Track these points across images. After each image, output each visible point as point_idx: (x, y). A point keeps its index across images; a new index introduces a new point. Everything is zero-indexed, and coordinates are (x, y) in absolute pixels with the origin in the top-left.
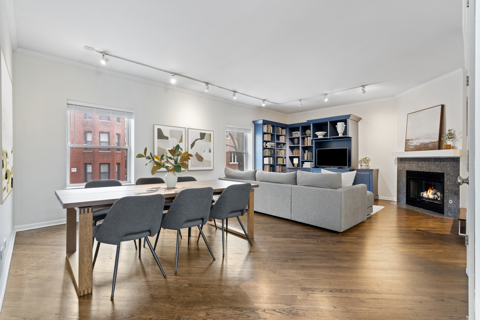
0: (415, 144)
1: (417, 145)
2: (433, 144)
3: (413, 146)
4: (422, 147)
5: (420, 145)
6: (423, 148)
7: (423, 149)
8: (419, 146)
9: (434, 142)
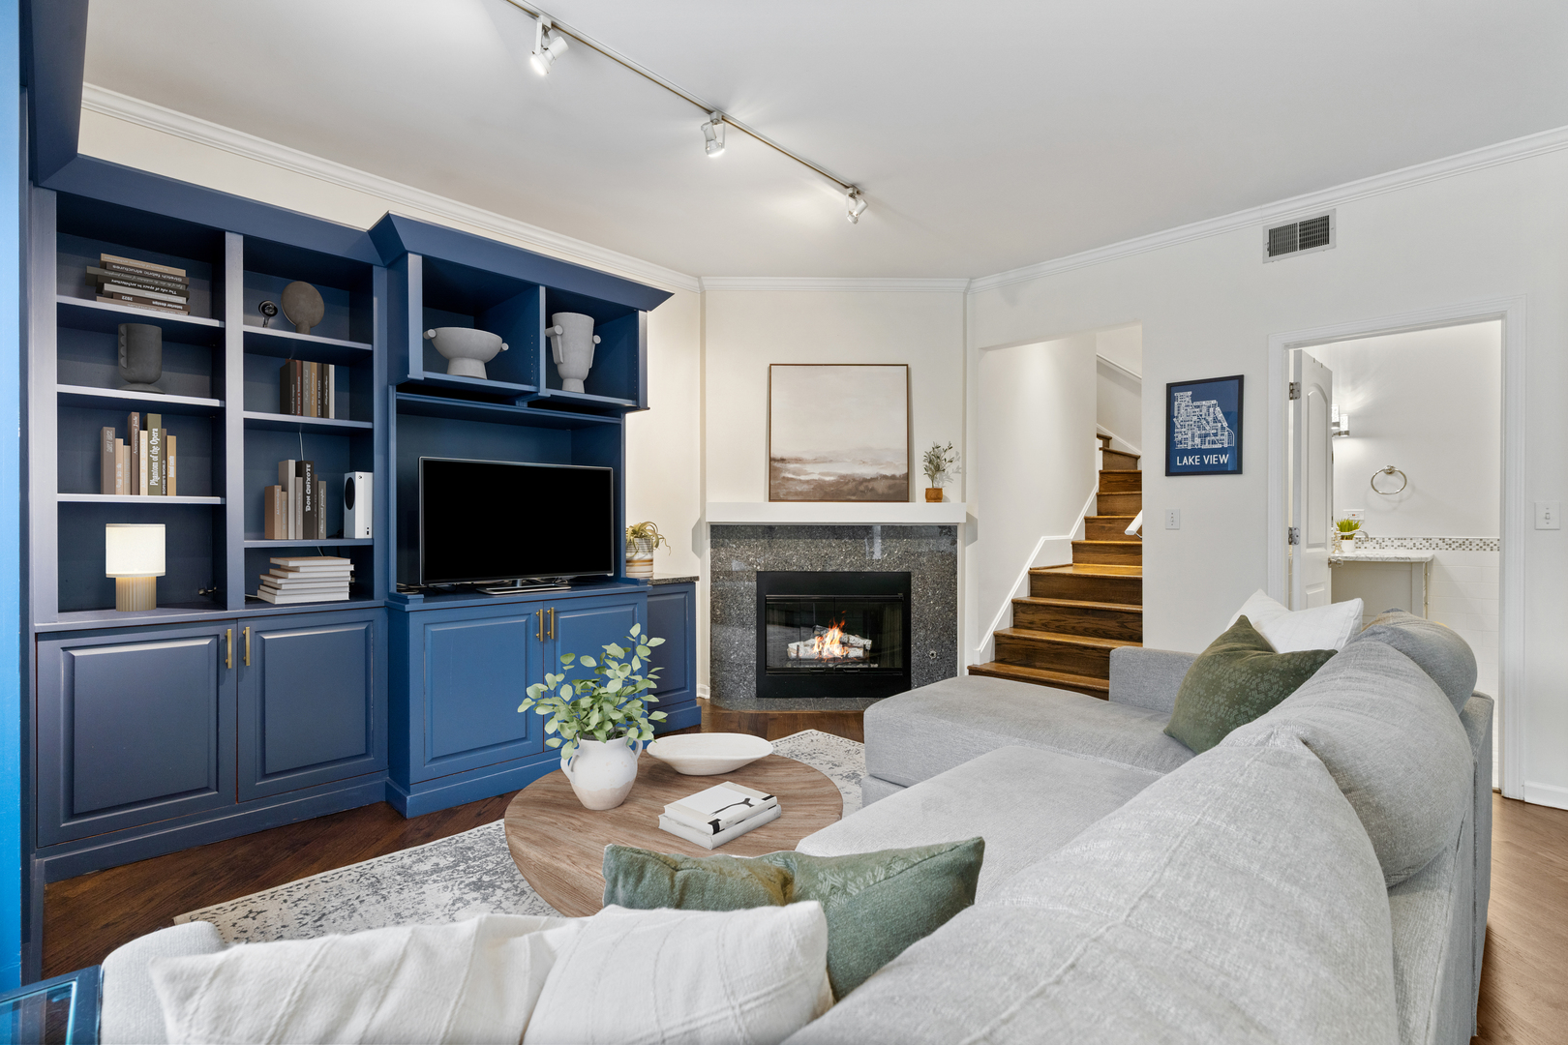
0: (816, 477)
1: (825, 481)
2: (891, 482)
3: (808, 482)
4: (845, 488)
5: (836, 484)
6: (854, 495)
8: (831, 484)
9: (893, 477)
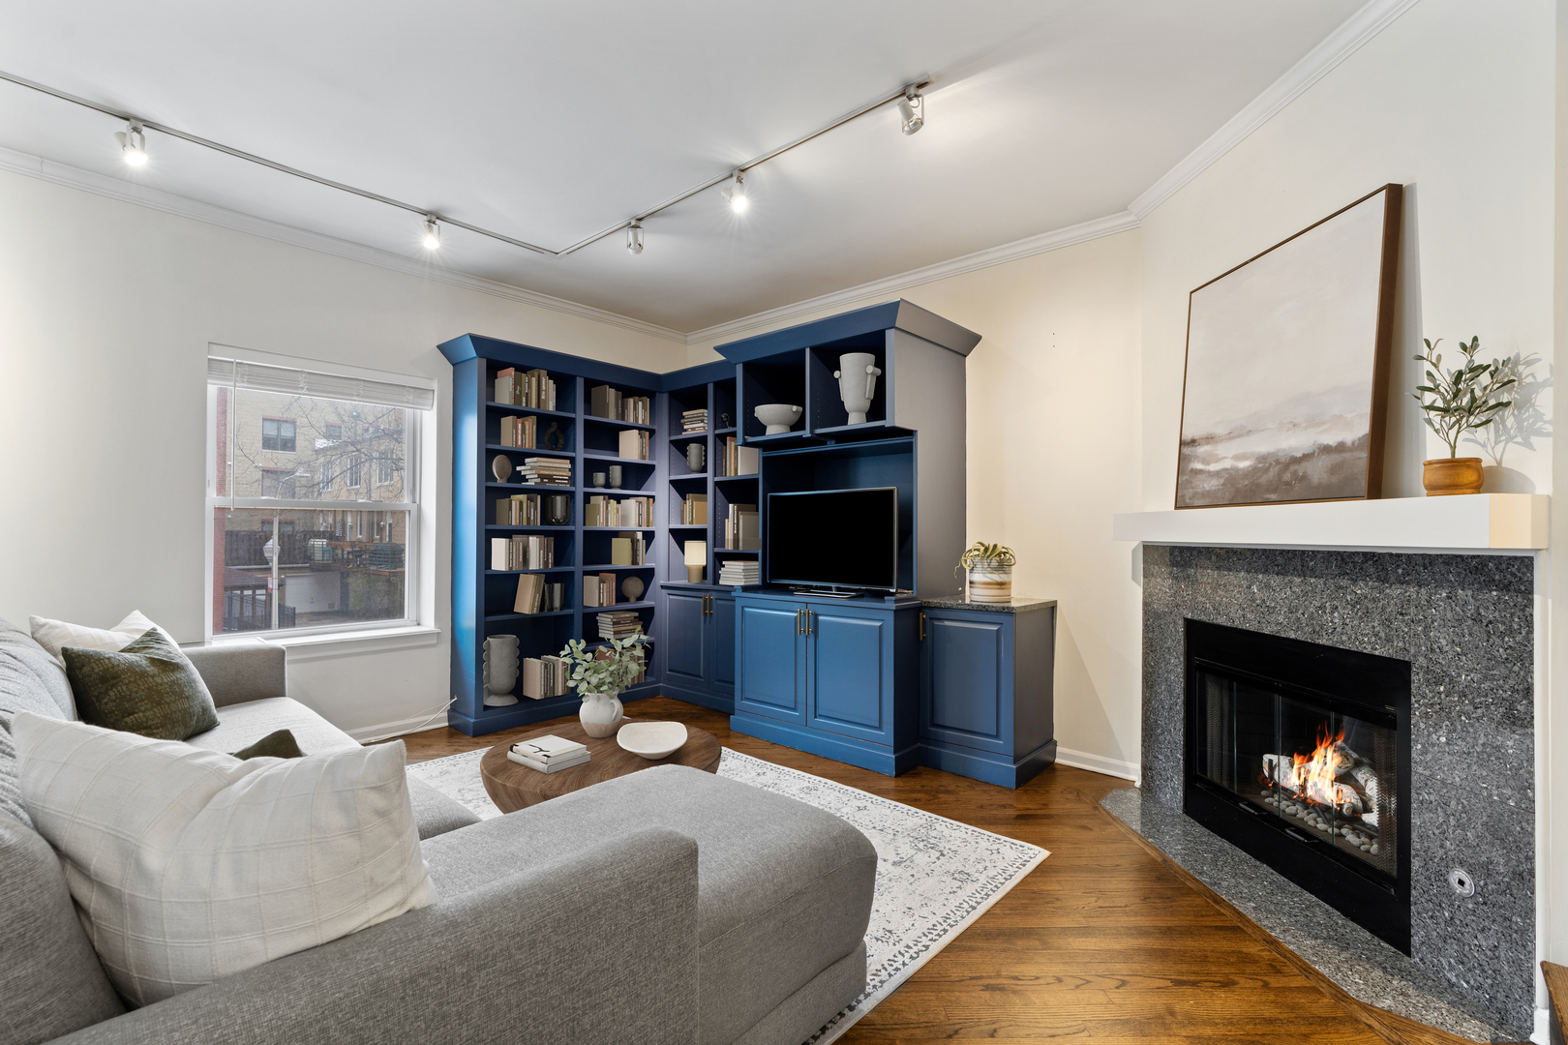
0: (1227, 464)
2: (1336, 458)
3: (1217, 474)
4: (1264, 479)
5: (1254, 471)
6: (1274, 491)
7: (1273, 497)
8: (1247, 473)
9: (1341, 448)
